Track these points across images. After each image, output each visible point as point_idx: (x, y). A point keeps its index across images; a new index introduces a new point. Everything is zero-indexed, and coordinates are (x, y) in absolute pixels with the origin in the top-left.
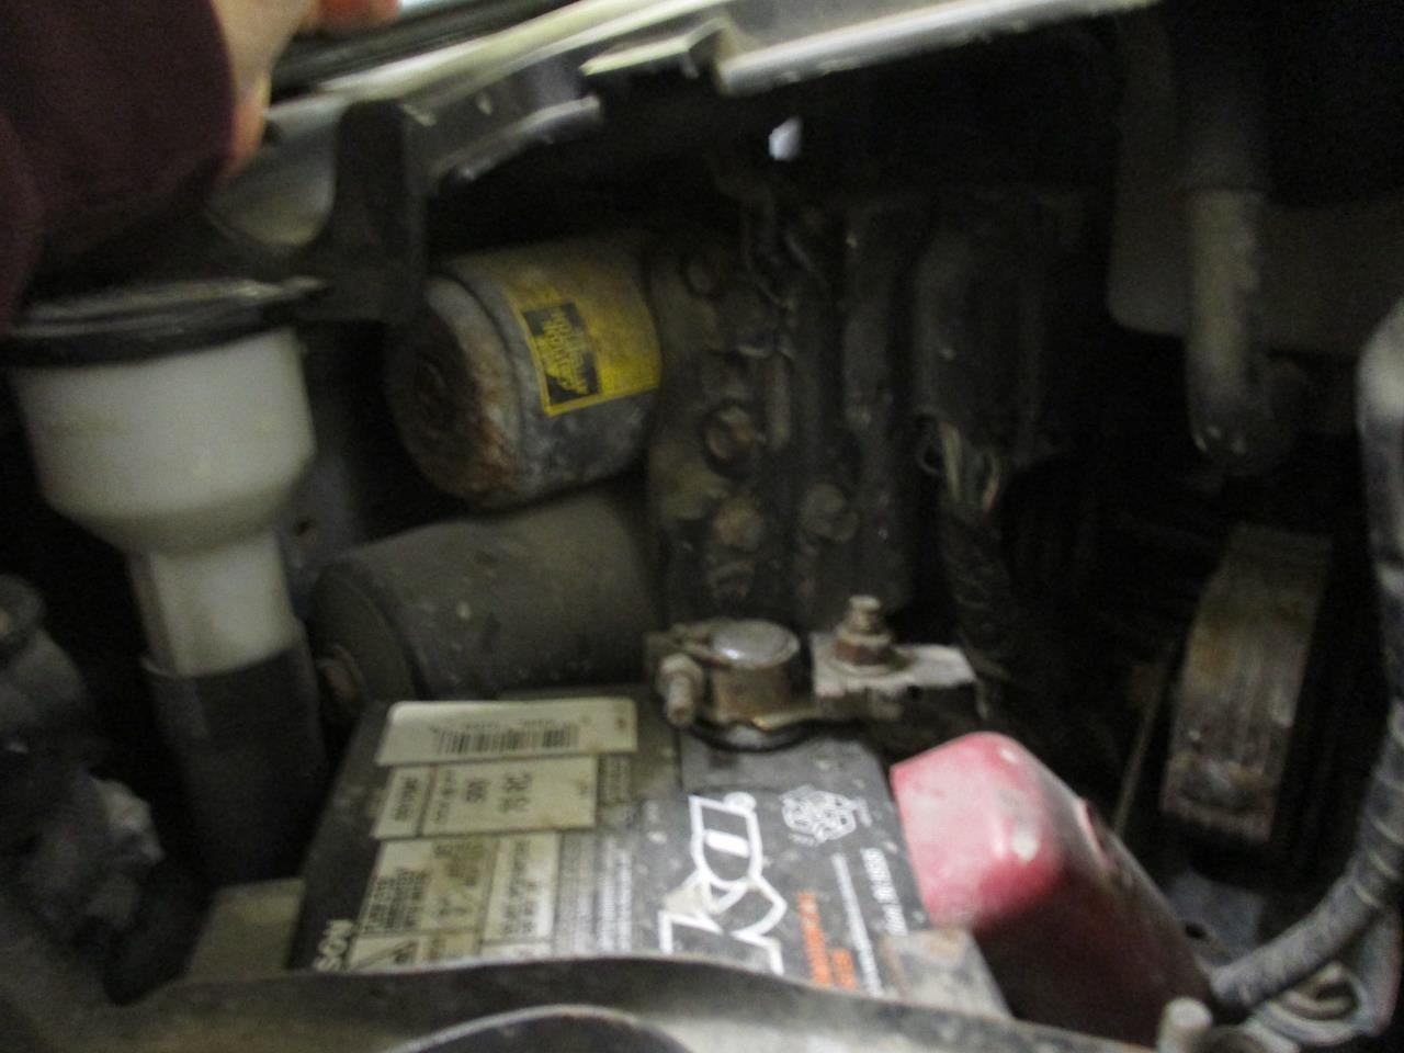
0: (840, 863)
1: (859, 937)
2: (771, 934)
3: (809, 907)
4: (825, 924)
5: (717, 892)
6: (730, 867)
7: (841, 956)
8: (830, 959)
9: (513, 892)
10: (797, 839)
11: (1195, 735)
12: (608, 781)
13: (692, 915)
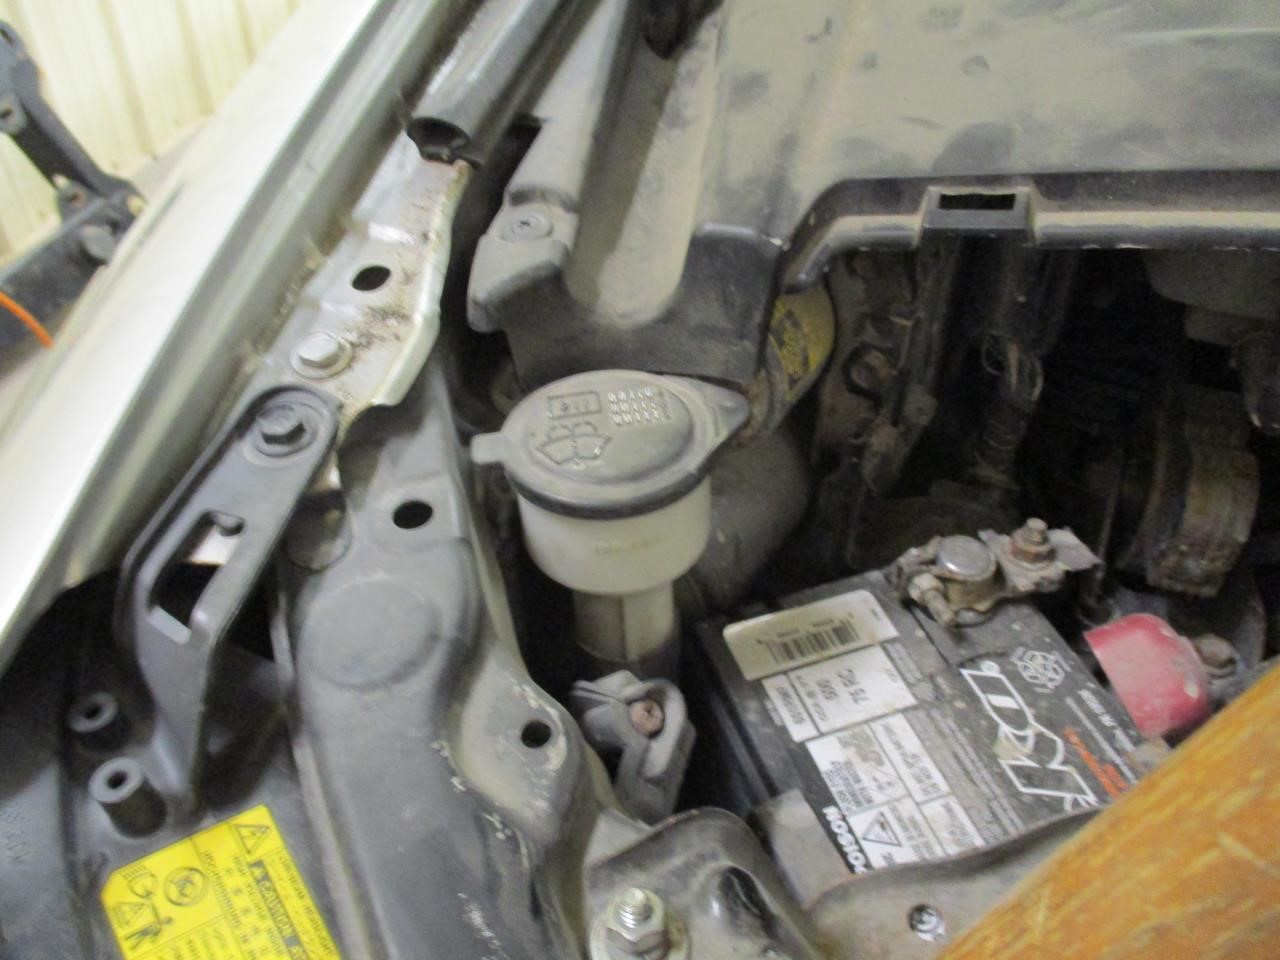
0: (1070, 701)
1: (1111, 753)
2: (1065, 762)
3: (1074, 739)
4: (1088, 747)
5: (1022, 739)
6: (1016, 719)
7: (1110, 768)
8: (1105, 772)
9: (909, 765)
10: (1039, 690)
11: (1184, 548)
12: (899, 663)
13: (1018, 759)
